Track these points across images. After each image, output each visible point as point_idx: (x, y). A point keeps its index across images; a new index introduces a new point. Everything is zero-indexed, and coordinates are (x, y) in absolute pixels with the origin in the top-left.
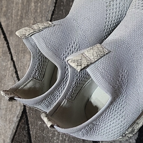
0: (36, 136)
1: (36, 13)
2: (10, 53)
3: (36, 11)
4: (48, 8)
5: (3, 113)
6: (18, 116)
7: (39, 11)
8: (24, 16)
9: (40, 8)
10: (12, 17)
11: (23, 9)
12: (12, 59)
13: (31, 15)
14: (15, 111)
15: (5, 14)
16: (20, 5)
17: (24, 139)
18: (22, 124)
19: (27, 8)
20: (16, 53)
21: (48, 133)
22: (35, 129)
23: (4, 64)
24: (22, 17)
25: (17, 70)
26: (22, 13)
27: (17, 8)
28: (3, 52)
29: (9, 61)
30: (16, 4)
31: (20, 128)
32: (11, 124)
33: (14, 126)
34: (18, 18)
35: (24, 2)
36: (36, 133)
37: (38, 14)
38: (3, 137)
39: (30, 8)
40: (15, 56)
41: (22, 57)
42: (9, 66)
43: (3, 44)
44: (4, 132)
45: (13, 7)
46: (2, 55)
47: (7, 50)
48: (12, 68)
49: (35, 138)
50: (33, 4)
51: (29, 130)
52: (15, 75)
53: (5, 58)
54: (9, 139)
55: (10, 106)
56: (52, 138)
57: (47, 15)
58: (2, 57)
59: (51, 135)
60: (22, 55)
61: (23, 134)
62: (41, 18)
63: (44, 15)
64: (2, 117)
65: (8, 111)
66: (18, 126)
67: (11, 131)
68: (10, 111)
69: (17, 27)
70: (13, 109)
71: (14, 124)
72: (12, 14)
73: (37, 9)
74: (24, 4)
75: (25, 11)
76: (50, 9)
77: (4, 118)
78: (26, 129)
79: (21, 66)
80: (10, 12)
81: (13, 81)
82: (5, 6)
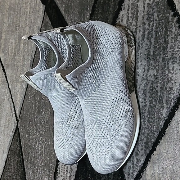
0: (24, 146)
1: (24, 52)
2: (7, 82)
3: (24, 51)
4: (32, 49)
5: (3, 129)
6: (13, 131)
7: (26, 50)
8: (16, 54)
9: (27, 48)
10: (8, 53)
11: (16, 48)
12: (8, 87)
13: (21, 53)
14: (11, 128)
15: (3, 50)
16: (14, 45)
17: (17, 148)
18: (16, 137)
19: (19, 48)
20: (11, 82)
21: (32, 143)
22: (24, 141)
23: (3, 91)
24: (15, 54)
25: (12, 95)
26: (15, 51)
27: (12, 46)
28: (3, 81)
29: (6, 88)
30: (11, 43)
31: (14, 140)
32: (8, 138)
33: (10, 139)
34: (13, 55)
35: (16, 42)
36: (25, 144)
37: (26, 53)
38: (3, 148)
39: (20, 47)
40: (11, 85)
41: (16, 86)
42: (7, 92)
43: (2, 75)
44: (3, 144)
45: (9, 45)
46: (1, 83)
47: (5, 79)
48: (9, 94)
49: (24, 147)
50: (22, 45)
51: (20, 141)
52: (10, 100)
53: (3, 85)
54: (7, 149)
55: (7, 123)
56: (35, 146)
57: (32, 54)
58: (2, 85)
59: (34, 144)
60: (15, 84)
61: (16, 145)
62: (28, 56)
63: (29, 54)
64: (2, 133)
65: (6, 128)
66: (13, 139)
67: (8, 143)
68: (7, 127)
69: (12, 62)
70: (9, 126)
71: (10, 138)
72: (8, 51)
73: (25, 49)
74: (16, 44)
75: (17, 50)
76: (34, 49)
77: (3, 133)
78: (18, 141)
79: (15, 93)
80: (7, 49)
81: (10, 104)
82: (4, 44)
